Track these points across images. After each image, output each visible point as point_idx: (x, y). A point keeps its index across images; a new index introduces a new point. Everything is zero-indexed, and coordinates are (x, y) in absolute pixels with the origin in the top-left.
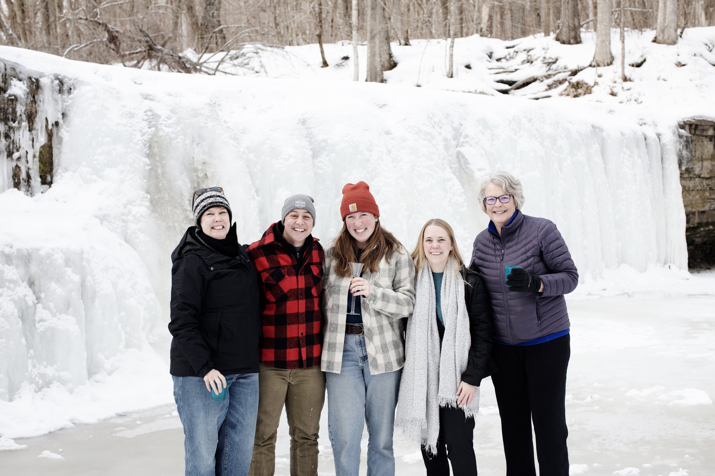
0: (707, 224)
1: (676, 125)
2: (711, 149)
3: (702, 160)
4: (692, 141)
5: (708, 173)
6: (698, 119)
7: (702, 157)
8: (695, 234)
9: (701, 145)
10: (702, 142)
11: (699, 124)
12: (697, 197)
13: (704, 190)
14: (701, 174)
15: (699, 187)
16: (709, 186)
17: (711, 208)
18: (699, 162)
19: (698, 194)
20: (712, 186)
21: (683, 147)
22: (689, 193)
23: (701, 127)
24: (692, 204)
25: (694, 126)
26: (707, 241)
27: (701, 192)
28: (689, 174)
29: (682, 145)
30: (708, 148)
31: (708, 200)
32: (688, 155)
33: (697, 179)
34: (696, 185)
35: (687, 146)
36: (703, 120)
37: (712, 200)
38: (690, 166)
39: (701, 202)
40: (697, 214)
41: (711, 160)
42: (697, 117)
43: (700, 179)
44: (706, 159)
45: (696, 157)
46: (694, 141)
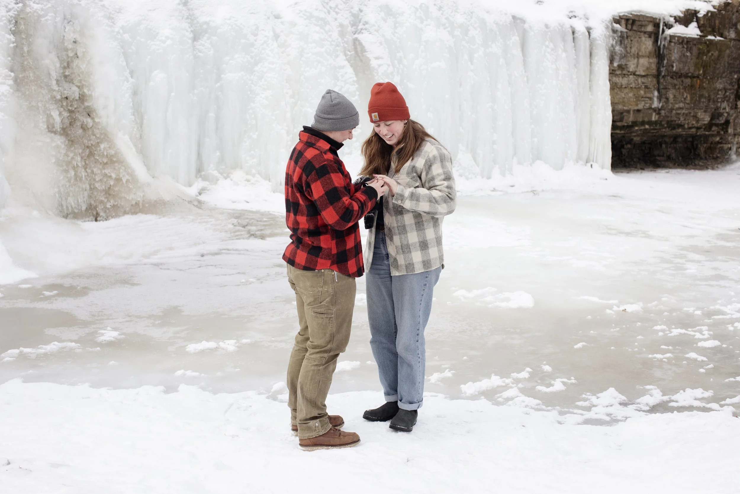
0: (643, 123)
1: (610, 20)
2: (649, 45)
3: (638, 56)
4: (627, 37)
5: (644, 71)
6: (635, 14)
7: (638, 54)
8: (631, 133)
9: (638, 41)
10: (640, 38)
11: (637, 19)
12: (631, 95)
13: (639, 88)
14: (636, 71)
15: (633, 84)
16: (644, 84)
17: (645, 107)
18: (634, 58)
19: (631, 92)
20: (647, 85)
21: (616, 42)
22: (621, 91)
23: (638, 22)
24: (623, 102)
25: (631, 22)
26: (646, 140)
27: (635, 90)
28: (622, 71)
29: (615, 40)
30: (645, 44)
31: (643, 99)
32: (621, 51)
33: (631, 76)
34: (630, 83)
35: (621, 41)
36: (641, 15)
37: (647, 99)
38: (623, 62)
39: (635, 100)
40: (632, 112)
41: (648, 57)
42: (635, 12)
43: (635, 76)
44: (643, 56)
45: (632, 54)
46: (630, 36)
